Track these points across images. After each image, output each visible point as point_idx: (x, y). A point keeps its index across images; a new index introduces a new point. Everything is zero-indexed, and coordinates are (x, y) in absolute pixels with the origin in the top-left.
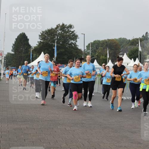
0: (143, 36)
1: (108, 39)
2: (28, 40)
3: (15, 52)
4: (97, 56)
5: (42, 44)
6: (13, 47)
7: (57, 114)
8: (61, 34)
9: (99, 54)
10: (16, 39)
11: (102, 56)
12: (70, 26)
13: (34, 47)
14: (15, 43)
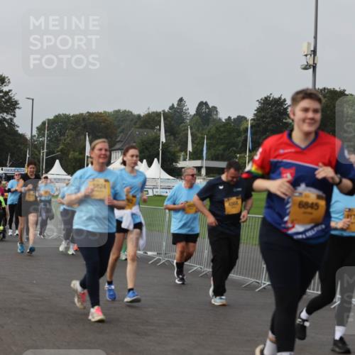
0: (172, 107)
1: (88, 112)
4: (61, 151)
9: (66, 146)
11: (72, 152)
12: (2, 80)
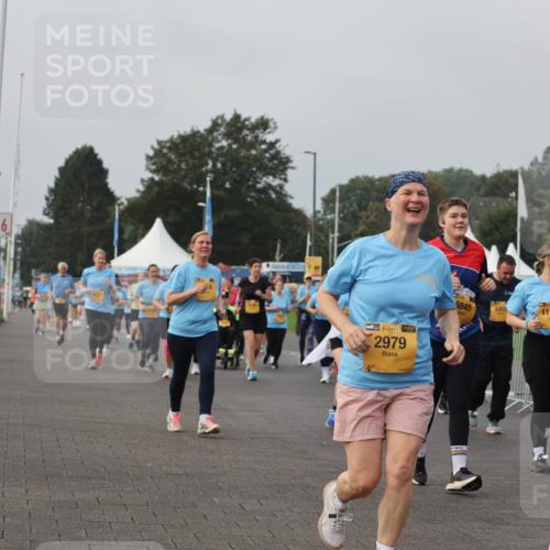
0: (535, 162)
2: (104, 173)
3: (56, 217)
5: (156, 189)
6: (47, 199)
7: (212, 452)
8: (228, 151)
10: (61, 170)
12: (264, 124)
13: (128, 200)
14: (57, 184)
